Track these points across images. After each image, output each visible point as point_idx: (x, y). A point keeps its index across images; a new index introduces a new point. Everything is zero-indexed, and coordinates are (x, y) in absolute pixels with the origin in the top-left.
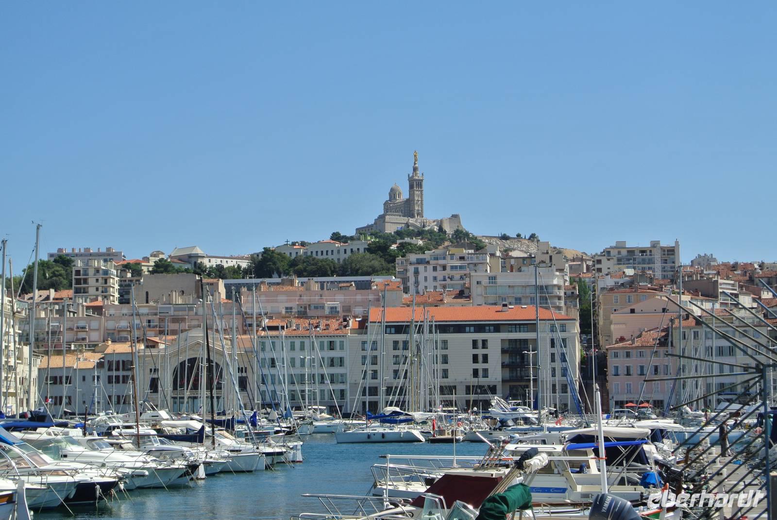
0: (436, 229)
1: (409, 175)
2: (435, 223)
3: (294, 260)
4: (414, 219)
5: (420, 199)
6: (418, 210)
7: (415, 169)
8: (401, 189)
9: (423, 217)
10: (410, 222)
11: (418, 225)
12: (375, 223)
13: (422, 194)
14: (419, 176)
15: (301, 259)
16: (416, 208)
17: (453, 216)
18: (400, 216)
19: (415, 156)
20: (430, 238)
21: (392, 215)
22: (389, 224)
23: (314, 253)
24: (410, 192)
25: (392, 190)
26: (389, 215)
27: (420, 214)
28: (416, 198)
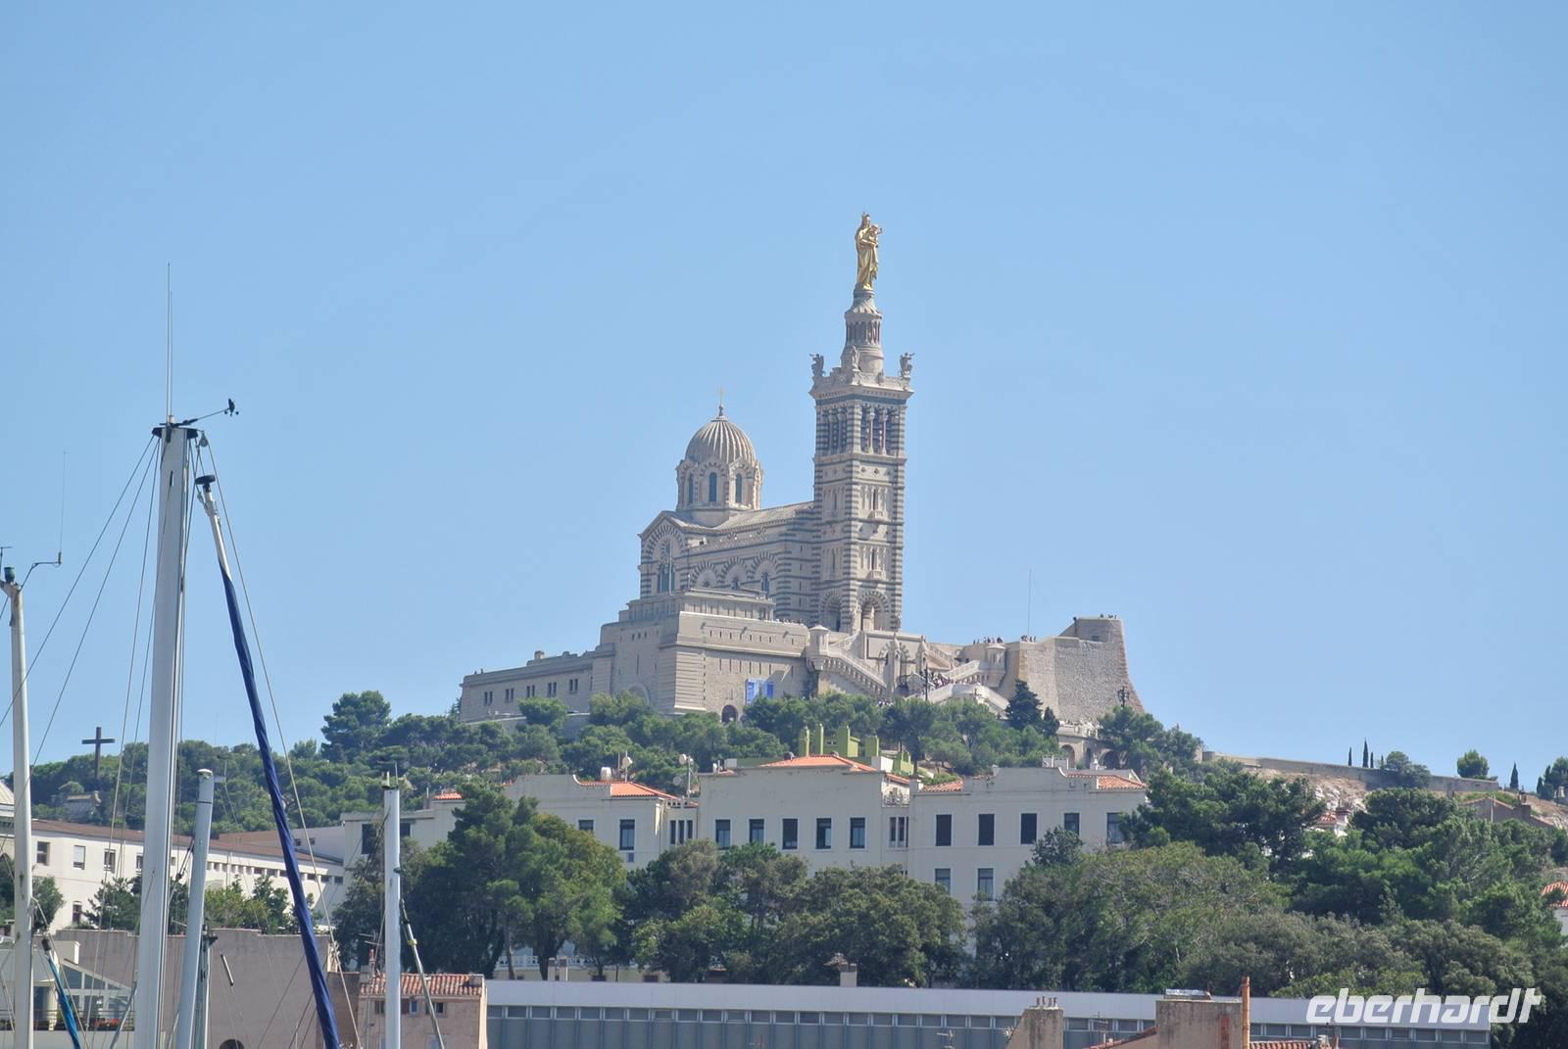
0: (993, 700)
1: (819, 362)
2: (974, 667)
3: (661, 869)
4: (849, 639)
5: (883, 515)
6: (870, 582)
7: (860, 330)
8: (756, 446)
9: (895, 624)
10: (827, 650)
11: (874, 672)
12: (607, 651)
13: (895, 486)
14: (879, 374)
15: (706, 869)
16: (860, 569)
17: (1079, 628)
18: (763, 611)
19: (864, 248)
20: (966, 755)
21: (715, 604)
22: (700, 659)
23: (773, 835)
24: (820, 466)
25: (699, 448)
26: (698, 603)
27: (884, 607)
28: (861, 509)
